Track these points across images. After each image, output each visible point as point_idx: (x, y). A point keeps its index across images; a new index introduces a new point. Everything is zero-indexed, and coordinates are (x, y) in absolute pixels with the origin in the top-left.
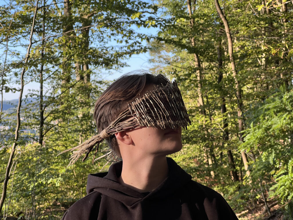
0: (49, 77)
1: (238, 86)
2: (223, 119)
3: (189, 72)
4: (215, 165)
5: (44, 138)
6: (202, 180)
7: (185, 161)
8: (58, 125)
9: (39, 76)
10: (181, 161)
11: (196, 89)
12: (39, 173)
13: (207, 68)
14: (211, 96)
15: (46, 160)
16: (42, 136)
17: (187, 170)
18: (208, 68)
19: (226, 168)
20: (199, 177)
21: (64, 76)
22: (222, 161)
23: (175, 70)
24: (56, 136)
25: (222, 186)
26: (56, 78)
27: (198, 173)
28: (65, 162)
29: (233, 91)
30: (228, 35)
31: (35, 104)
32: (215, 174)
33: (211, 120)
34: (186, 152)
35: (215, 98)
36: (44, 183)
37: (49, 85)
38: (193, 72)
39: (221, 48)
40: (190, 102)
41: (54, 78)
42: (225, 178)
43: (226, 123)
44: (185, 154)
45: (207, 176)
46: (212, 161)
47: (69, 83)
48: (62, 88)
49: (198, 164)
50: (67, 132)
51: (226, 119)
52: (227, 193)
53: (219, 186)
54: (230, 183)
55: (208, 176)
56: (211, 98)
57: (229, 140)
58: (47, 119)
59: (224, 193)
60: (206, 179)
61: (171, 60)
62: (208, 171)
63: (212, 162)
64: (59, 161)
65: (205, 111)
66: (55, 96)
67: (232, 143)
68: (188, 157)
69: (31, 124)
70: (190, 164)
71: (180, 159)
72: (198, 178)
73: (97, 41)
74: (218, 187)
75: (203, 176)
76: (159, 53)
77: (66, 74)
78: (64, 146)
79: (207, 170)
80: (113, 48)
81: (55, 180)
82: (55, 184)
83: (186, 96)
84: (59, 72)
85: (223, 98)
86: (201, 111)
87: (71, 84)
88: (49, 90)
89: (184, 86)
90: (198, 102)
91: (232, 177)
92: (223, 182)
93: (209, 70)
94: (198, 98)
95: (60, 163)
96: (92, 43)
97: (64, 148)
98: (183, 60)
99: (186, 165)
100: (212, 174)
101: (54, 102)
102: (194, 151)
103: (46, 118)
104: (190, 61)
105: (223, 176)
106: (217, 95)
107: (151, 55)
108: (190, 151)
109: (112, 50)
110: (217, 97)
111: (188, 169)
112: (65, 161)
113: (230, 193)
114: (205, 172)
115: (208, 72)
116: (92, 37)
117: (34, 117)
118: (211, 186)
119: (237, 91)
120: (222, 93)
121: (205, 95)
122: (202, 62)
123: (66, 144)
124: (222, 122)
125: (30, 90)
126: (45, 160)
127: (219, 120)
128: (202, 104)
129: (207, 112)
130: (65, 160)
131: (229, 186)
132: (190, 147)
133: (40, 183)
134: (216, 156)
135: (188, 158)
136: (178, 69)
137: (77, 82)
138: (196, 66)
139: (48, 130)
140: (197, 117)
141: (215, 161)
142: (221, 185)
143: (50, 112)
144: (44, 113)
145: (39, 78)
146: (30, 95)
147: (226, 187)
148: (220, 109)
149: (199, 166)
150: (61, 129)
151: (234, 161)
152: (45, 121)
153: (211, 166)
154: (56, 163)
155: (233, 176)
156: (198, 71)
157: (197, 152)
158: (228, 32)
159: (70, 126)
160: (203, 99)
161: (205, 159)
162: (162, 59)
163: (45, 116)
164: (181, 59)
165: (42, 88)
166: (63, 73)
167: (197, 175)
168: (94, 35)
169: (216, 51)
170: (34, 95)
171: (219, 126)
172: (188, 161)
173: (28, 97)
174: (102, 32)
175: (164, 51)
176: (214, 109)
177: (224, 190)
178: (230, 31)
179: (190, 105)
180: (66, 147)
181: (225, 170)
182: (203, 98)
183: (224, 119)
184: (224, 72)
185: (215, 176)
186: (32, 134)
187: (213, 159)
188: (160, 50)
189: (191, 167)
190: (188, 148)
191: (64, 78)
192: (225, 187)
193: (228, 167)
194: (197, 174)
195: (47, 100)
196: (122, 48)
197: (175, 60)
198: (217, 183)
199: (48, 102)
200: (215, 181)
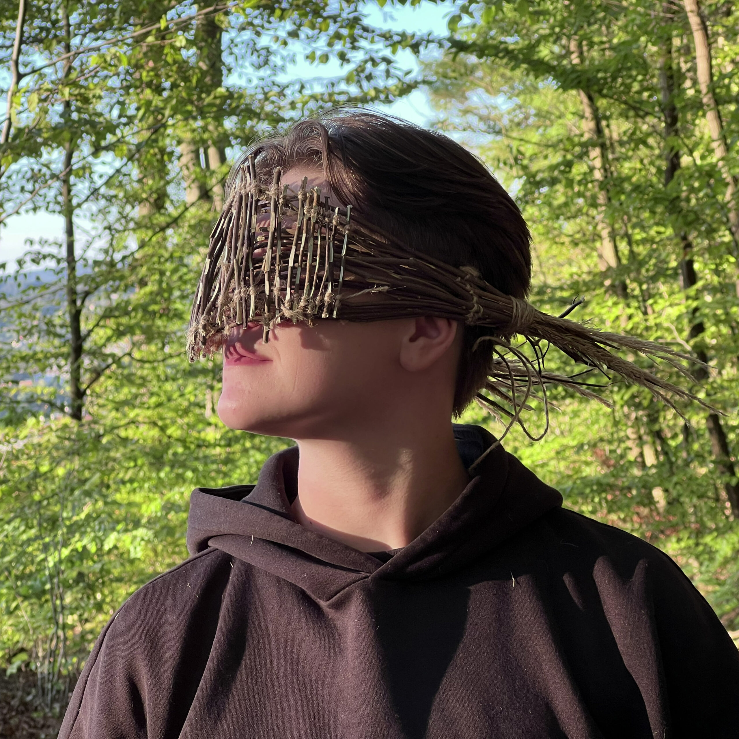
0: (92, 193)
1: (733, 194)
2: (687, 307)
3: (564, 156)
4: (667, 466)
5: (87, 400)
6: (624, 520)
7: (564, 459)
8: (129, 354)
9: (61, 194)
10: (552, 459)
11: (593, 212)
12: (75, 518)
13: (625, 138)
14: (644, 235)
15: (97, 476)
16: (79, 394)
17: (572, 489)
18: (631, 139)
19: (705, 475)
20: (615, 508)
21: (144, 191)
22: (689, 454)
23: (519, 152)
24: (125, 392)
25: (693, 536)
26: (115, 196)
27: (609, 497)
28: (160, 478)
29: (718, 211)
30: (694, 20)
31: (48, 288)
32: (666, 498)
33: (645, 313)
34: (568, 428)
35: (657, 239)
36: (93, 548)
37: (93, 221)
38: (580, 157)
39: (670, 68)
40: (574, 257)
41: (110, 199)
42: (701, 510)
43: (697, 321)
44: (566, 434)
45: (641, 503)
46: (657, 454)
47: (161, 214)
48: (138, 232)
49: (609, 467)
50: (163, 377)
51: (696, 310)
52: (712, 559)
53: (681, 535)
54: (721, 525)
55: (644, 506)
56: (644, 241)
57: (711, 380)
58: (93, 336)
59: (701, 558)
60: (638, 514)
61: (505, 121)
62: (644, 487)
63: (657, 458)
64: (141, 474)
65: (625, 287)
66: (117, 257)
67: (722, 388)
68: (574, 443)
69: (40, 356)
70: (583, 467)
71: (547, 453)
72: (610, 511)
73: (247, 64)
74: (679, 540)
75: (628, 506)
76: (464, 98)
77: (150, 182)
78: (155, 424)
79: (640, 485)
80: (303, 87)
81: (127, 538)
82: (129, 552)
83: (557, 240)
84: (125, 175)
85: (684, 238)
86: (612, 286)
87: (169, 215)
88: (97, 239)
89: (550, 205)
90: (600, 256)
91: (728, 504)
92: (697, 522)
93: (633, 145)
94: (598, 244)
95: (144, 480)
96: (229, 70)
97: (155, 433)
98: (545, 117)
99: (570, 473)
100: (656, 499)
101: (114, 279)
102: (593, 423)
103: (90, 332)
104: (570, 119)
105: (695, 500)
106: (662, 229)
107: (435, 106)
108: (579, 424)
109: (300, 92)
110: (663, 236)
111: (575, 483)
112: (162, 475)
113: (719, 558)
114: (634, 492)
115: (630, 153)
116: (231, 53)
117: (49, 333)
118: (657, 538)
119: (729, 210)
120: (680, 220)
121: (622, 232)
122: (607, 118)
123: (162, 418)
124: (685, 321)
125: (31, 243)
126: (94, 474)
127: (674, 312)
128: (613, 263)
129: (633, 290)
130: (159, 470)
131: (715, 534)
132: (579, 411)
133: (80, 550)
134: (669, 435)
135: (573, 447)
136: (529, 150)
137: (186, 209)
138: (586, 137)
139: (97, 374)
140: (598, 304)
141: (666, 453)
142: (691, 533)
143: (100, 312)
144: (82, 318)
145: (60, 199)
146: (33, 256)
147: (708, 539)
148: (675, 275)
149: (611, 472)
150: (142, 368)
151: (730, 449)
152: (87, 345)
153: (654, 471)
154: (131, 481)
155: (730, 499)
156: (595, 153)
157: (605, 426)
158: (692, 11)
159: (171, 356)
160: (616, 248)
161: (630, 449)
162: (473, 120)
163: (84, 327)
164: (537, 115)
165: (70, 231)
166: (140, 181)
167: (607, 501)
168: (236, 45)
169: (655, 80)
170: (44, 257)
171: (676, 334)
172: (575, 457)
173: (25, 266)
174: (258, 29)
175: (481, 91)
176: (654, 279)
177: (701, 548)
178: (699, 8)
179: (574, 269)
180: (163, 429)
181: (699, 481)
182: (618, 243)
183: (690, 310)
184: (685, 150)
185: (670, 503)
186: (46, 391)
187: (659, 448)
188: (464, 88)
189: (586, 477)
190: (576, 414)
191: (144, 196)
192: (701, 541)
193: (710, 472)
194: (605, 499)
195: (89, 271)
196: (333, 85)
197: (516, 120)
198: (675, 528)
199: (93, 279)
200: (670, 521)
